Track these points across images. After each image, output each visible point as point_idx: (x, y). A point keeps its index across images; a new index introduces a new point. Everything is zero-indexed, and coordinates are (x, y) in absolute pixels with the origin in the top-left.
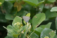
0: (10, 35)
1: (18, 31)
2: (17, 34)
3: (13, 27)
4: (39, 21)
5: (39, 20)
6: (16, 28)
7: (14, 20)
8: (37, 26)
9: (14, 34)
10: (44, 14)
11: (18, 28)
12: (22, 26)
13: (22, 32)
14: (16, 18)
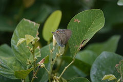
0: (5, 73)
1: (29, 61)
2: (25, 69)
3: (14, 49)
4: (85, 30)
5: (87, 29)
6: (22, 54)
7: (17, 31)
8: (82, 45)
9: (17, 68)
10: (100, 13)
11: (27, 52)
12: (38, 48)
13: (39, 63)
14: (20, 25)
